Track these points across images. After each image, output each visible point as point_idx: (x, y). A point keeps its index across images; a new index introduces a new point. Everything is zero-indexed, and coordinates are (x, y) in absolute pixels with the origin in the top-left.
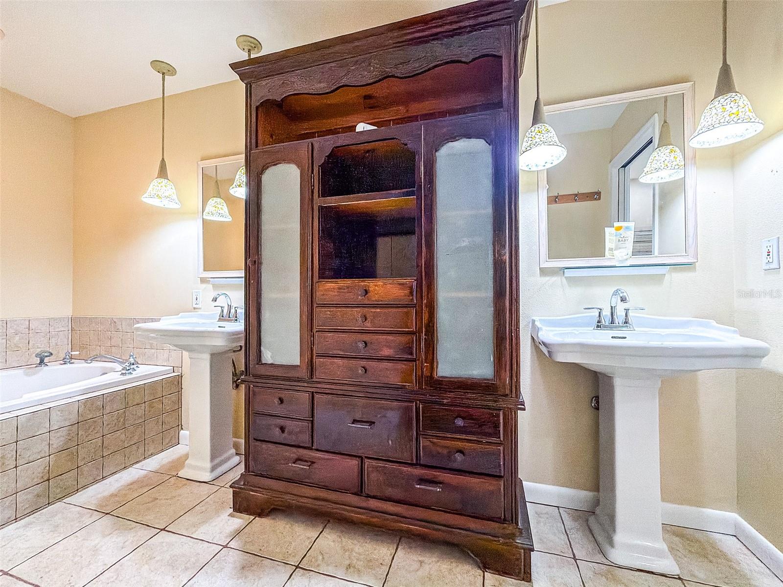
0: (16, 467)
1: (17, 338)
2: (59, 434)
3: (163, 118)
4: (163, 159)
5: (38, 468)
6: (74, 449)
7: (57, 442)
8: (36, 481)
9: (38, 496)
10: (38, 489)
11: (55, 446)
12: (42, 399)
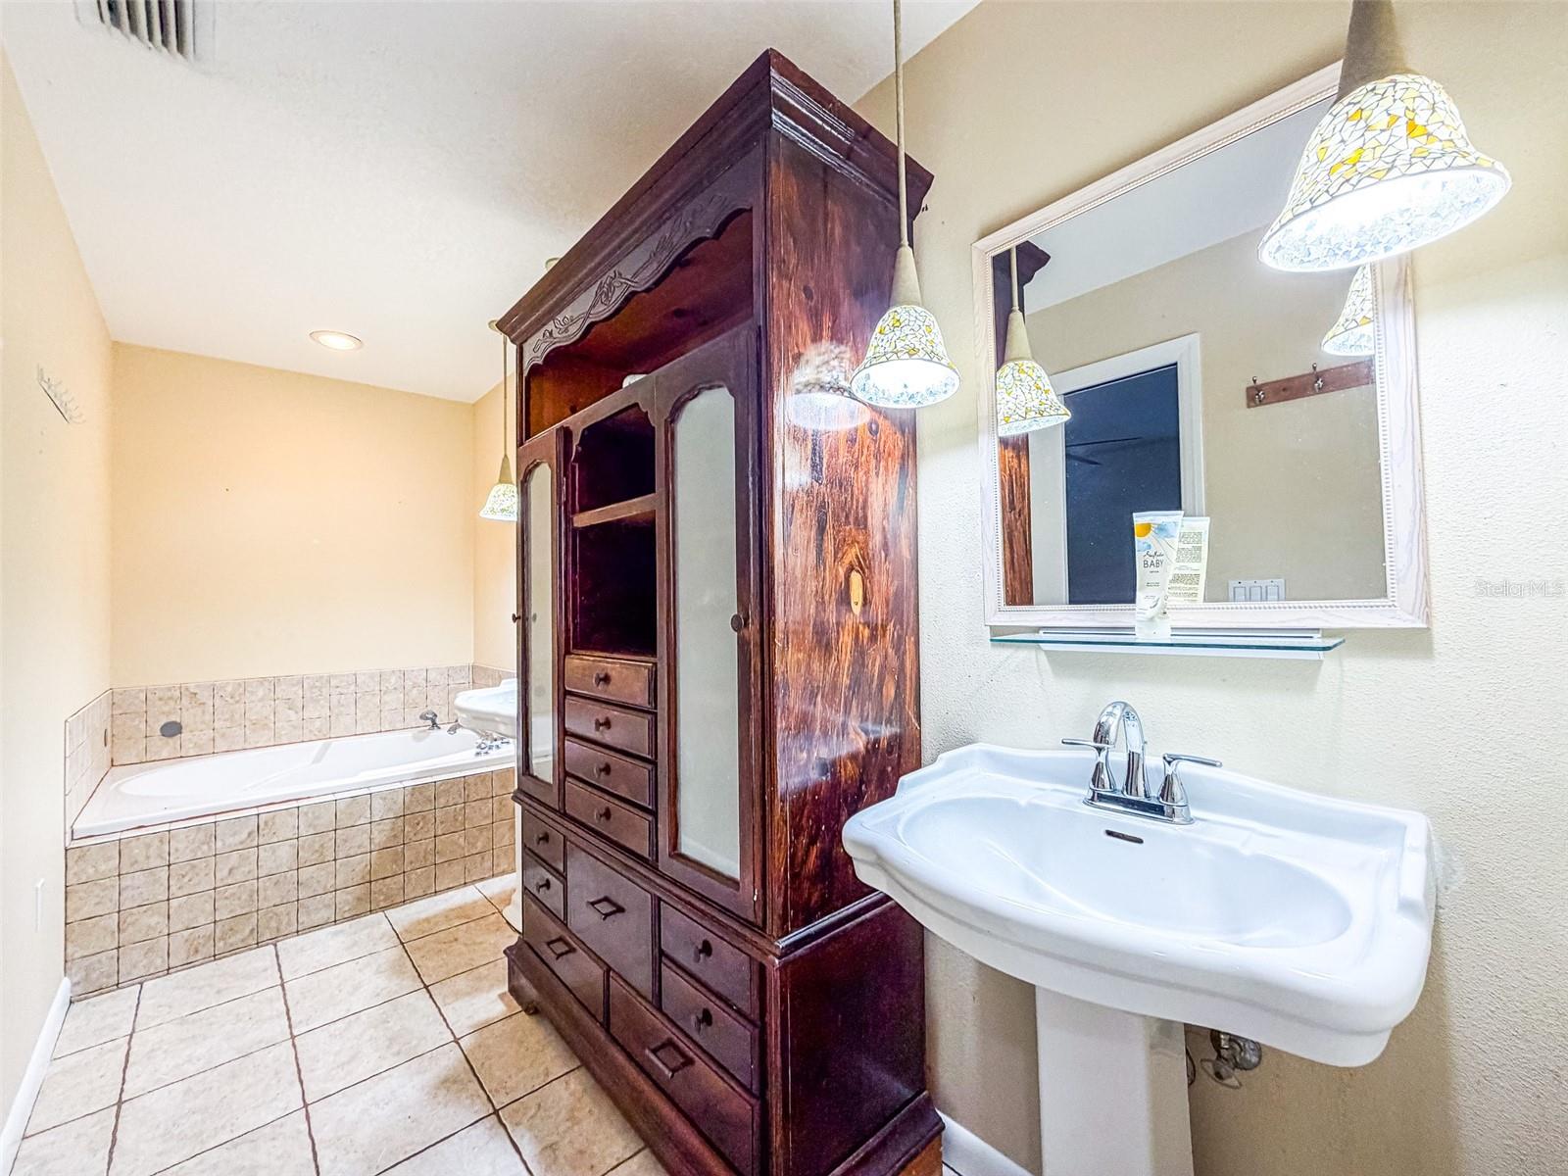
0: (335, 860)
1: (415, 691)
2: (381, 827)
3: (505, 398)
4: (506, 456)
5: (360, 864)
6: (400, 848)
7: (379, 838)
8: (358, 880)
9: (359, 899)
10: (359, 891)
11: (377, 841)
12: (370, 781)
